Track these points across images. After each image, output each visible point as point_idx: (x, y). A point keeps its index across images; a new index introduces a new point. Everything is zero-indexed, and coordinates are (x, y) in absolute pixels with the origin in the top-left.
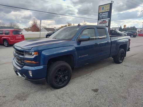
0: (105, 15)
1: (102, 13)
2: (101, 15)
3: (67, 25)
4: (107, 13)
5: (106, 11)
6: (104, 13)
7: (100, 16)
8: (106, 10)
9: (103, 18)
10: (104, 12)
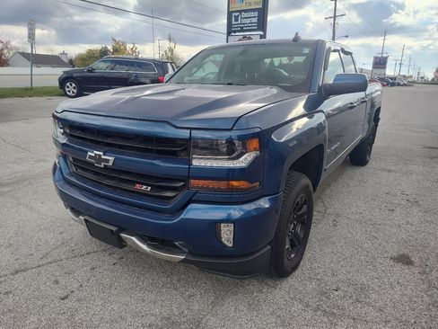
0: (248, 21)
1: (240, 12)
2: (236, 20)
3: (110, 48)
4: (256, 14)
5: (253, 7)
6: (246, 15)
7: (234, 23)
8: (250, 4)
9: (242, 30)
10: (246, 11)
